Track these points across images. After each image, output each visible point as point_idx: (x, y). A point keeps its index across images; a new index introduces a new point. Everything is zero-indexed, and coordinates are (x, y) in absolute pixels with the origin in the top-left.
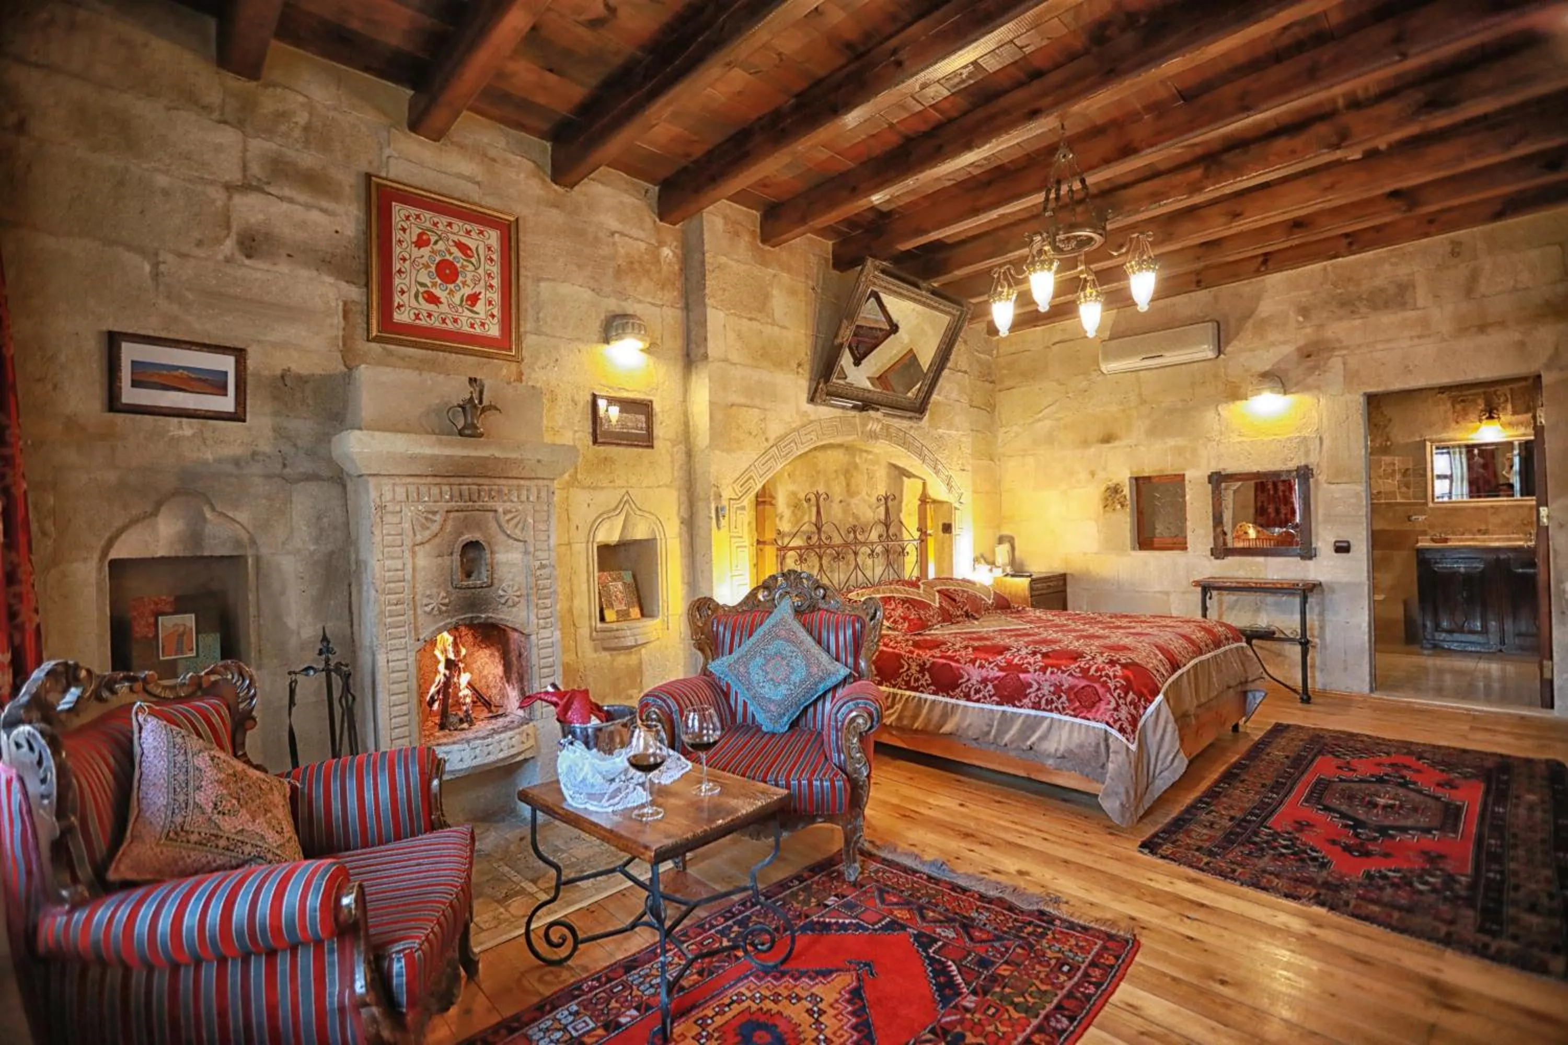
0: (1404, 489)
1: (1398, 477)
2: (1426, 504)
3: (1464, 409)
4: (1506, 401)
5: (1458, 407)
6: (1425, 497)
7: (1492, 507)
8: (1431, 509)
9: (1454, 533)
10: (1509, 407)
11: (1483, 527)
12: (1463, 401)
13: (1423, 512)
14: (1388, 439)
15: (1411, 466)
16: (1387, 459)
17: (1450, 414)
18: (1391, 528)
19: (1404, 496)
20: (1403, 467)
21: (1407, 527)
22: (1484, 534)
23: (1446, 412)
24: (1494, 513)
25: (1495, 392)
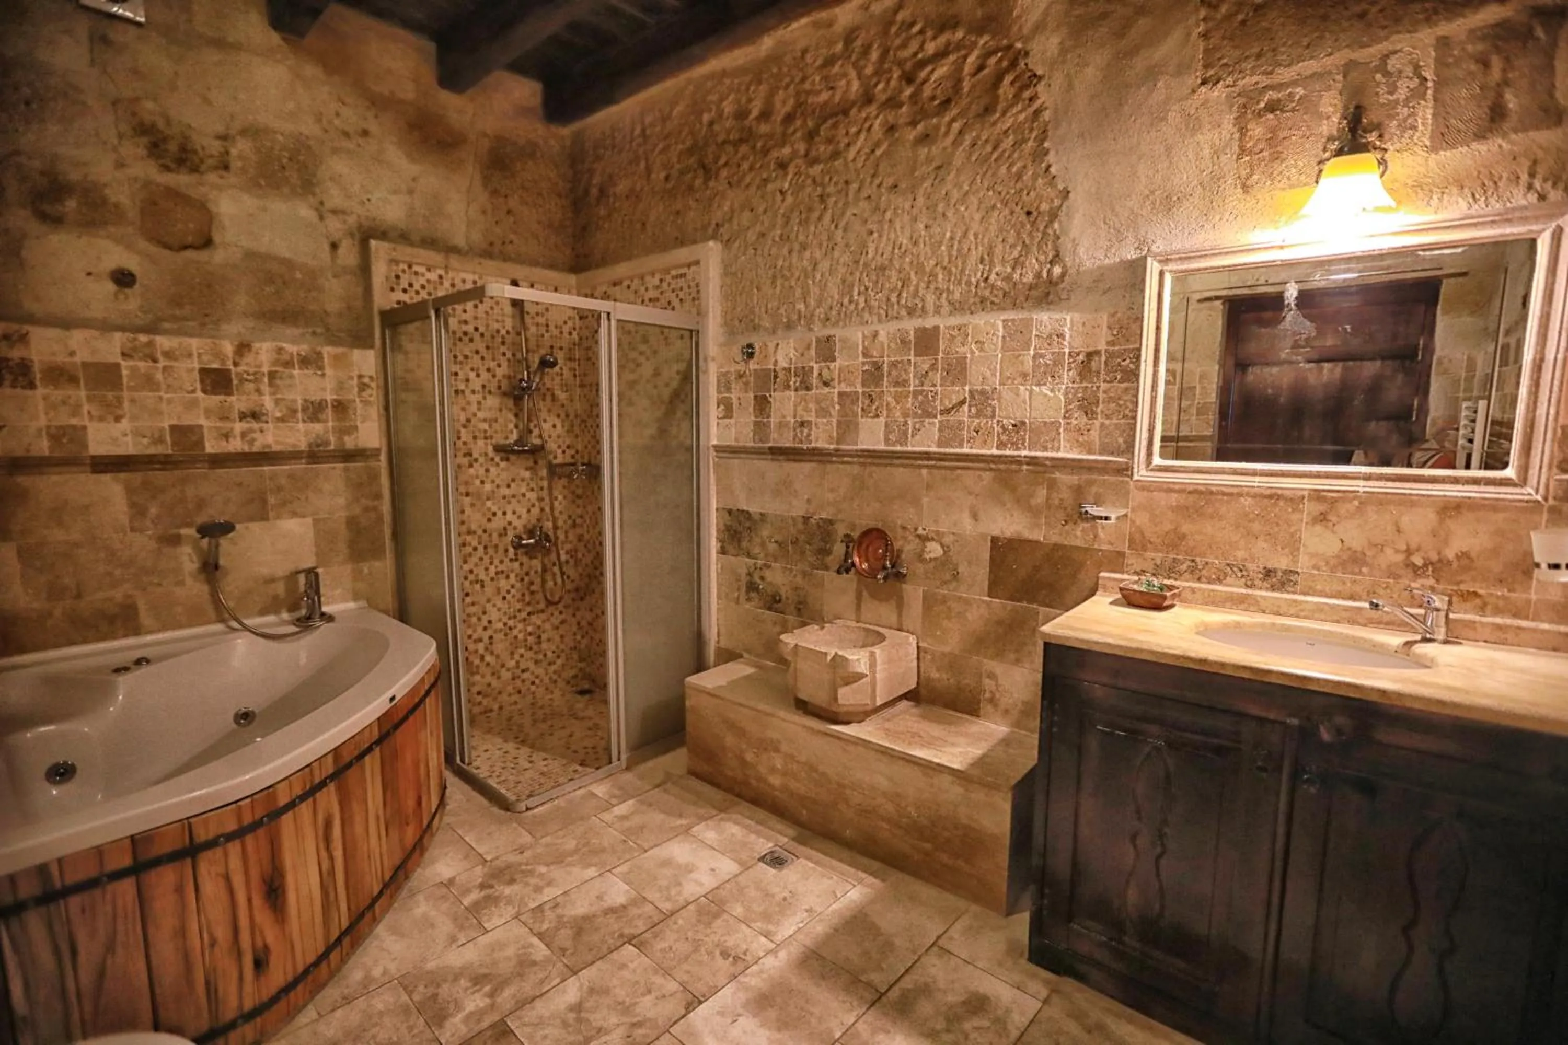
0: (1078, 419)
1: (1067, 376)
2: (1125, 470)
3: (1273, 139)
4: (1418, 94)
5: (1257, 130)
6: (1129, 448)
7: (1317, 495)
8: (1145, 487)
9: (1195, 572)
10: (1426, 112)
11: (1281, 563)
12: (1272, 107)
13: (1122, 494)
14: (1056, 258)
15: (1102, 346)
16: (1044, 319)
17: (1227, 159)
18: (1038, 535)
19: (1079, 437)
20: (1080, 345)
21: (1077, 536)
22: (1282, 586)
23: (1216, 153)
24: (1322, 519)
25: (1382, 68)
